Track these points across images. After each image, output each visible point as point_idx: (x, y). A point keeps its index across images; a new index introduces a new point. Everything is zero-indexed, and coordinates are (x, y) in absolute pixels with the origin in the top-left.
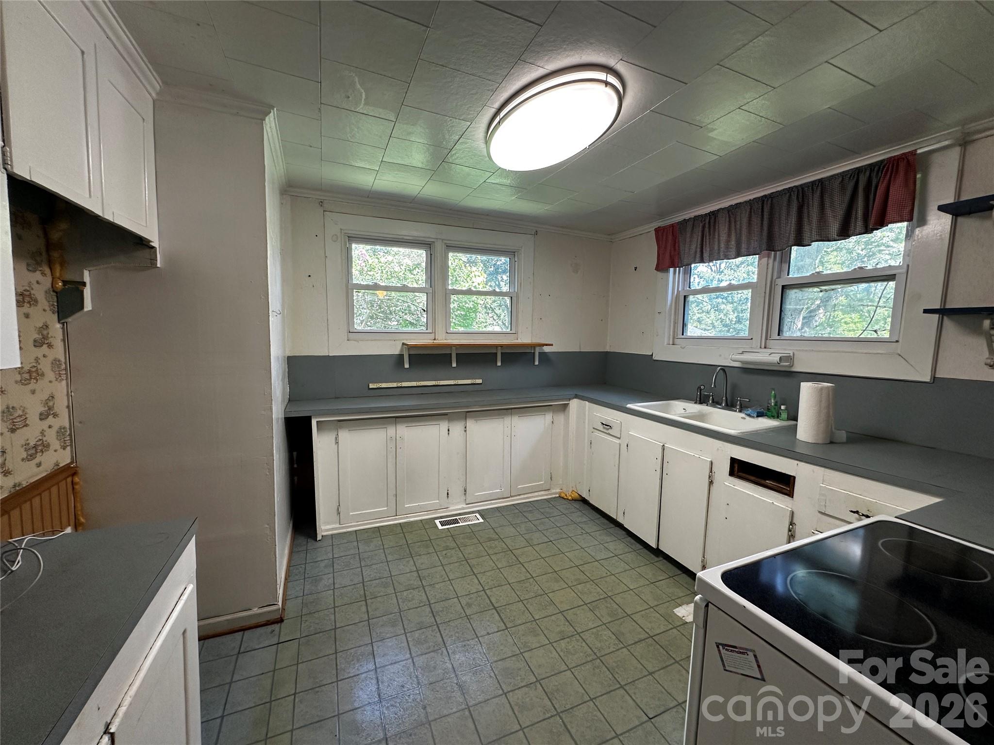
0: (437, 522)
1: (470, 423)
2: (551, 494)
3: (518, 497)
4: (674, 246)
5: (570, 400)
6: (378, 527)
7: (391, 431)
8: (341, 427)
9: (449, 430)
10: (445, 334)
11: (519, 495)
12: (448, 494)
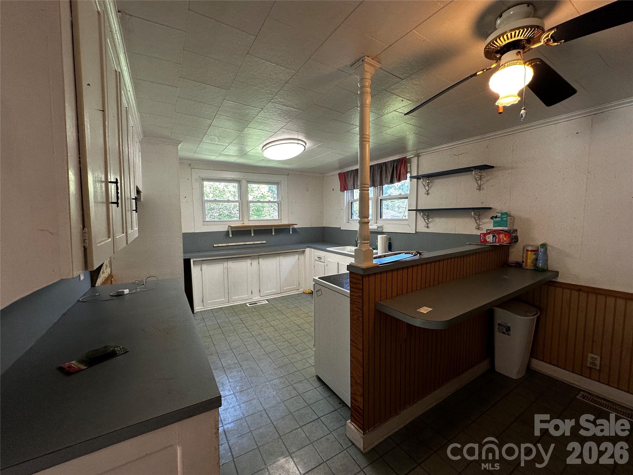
0: (248, 304)
1: (261, 260)
2: (300, 292)
3: (284, 293)
4: (345, 182)
5: (305, 248)
6: (221, 307)
7: (225, 264)
8: (203, 263)
9: (251, 264)
10: (248, 222)
11: (285, 292)
12: (252, 292)
